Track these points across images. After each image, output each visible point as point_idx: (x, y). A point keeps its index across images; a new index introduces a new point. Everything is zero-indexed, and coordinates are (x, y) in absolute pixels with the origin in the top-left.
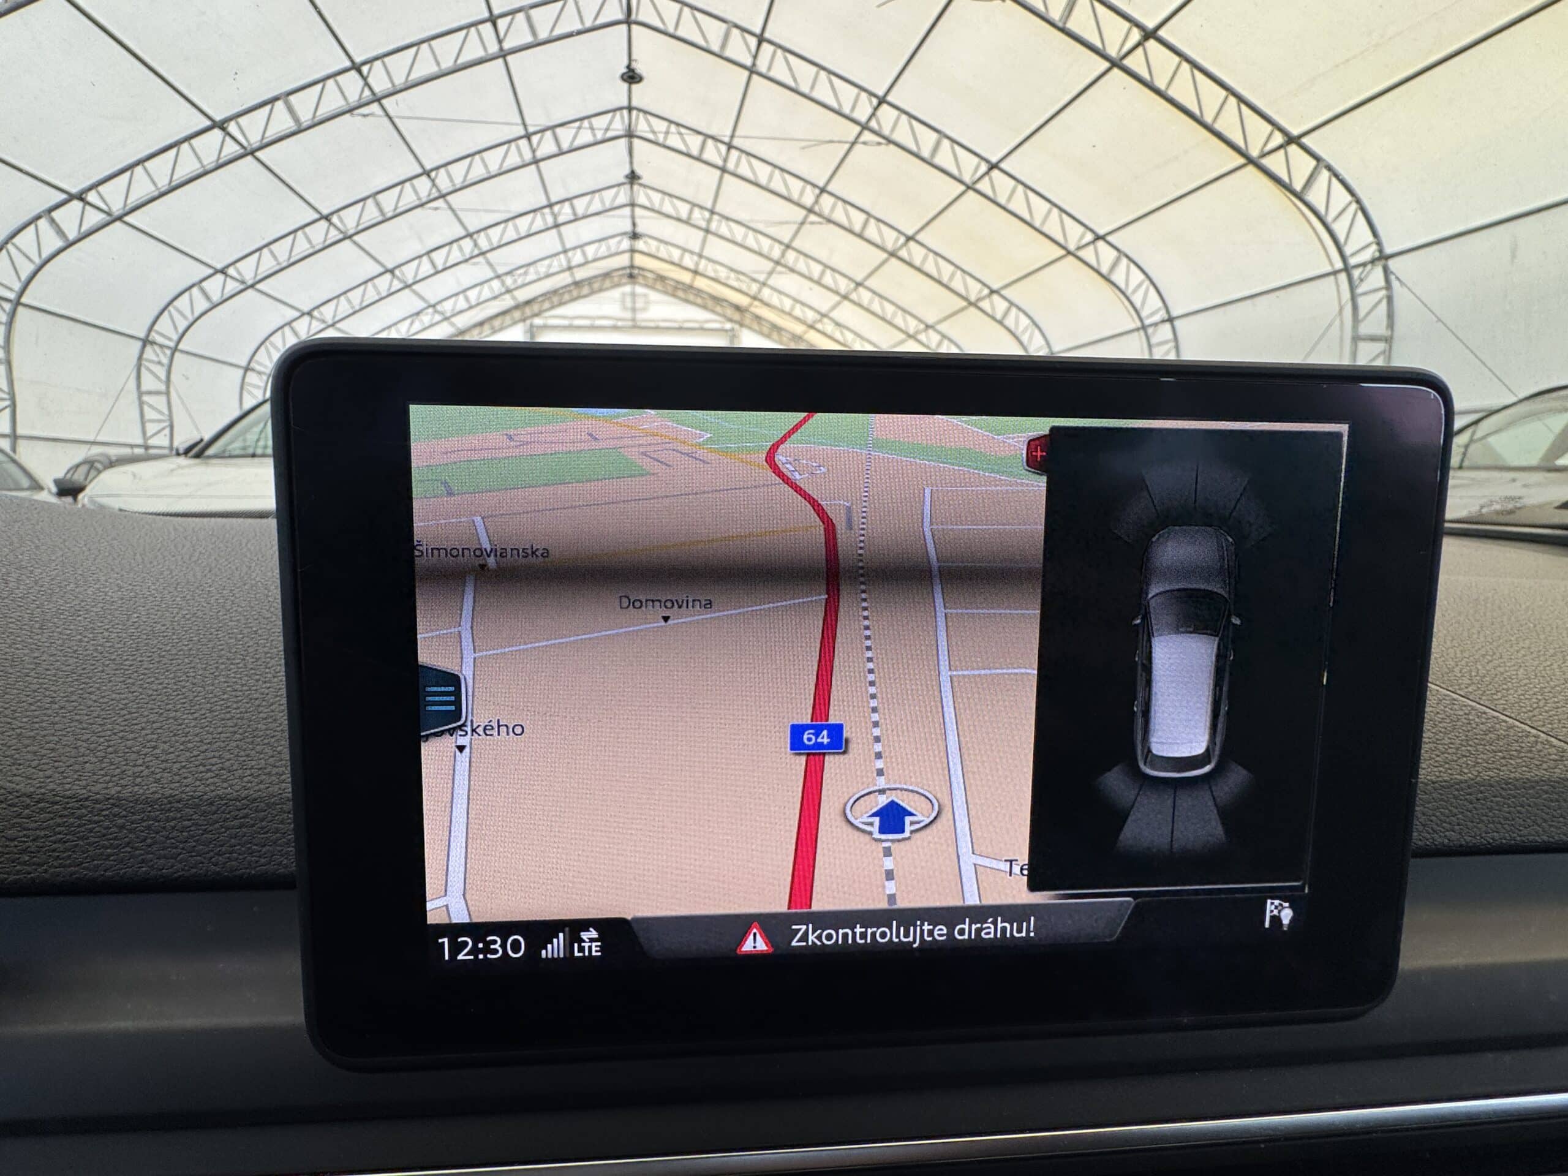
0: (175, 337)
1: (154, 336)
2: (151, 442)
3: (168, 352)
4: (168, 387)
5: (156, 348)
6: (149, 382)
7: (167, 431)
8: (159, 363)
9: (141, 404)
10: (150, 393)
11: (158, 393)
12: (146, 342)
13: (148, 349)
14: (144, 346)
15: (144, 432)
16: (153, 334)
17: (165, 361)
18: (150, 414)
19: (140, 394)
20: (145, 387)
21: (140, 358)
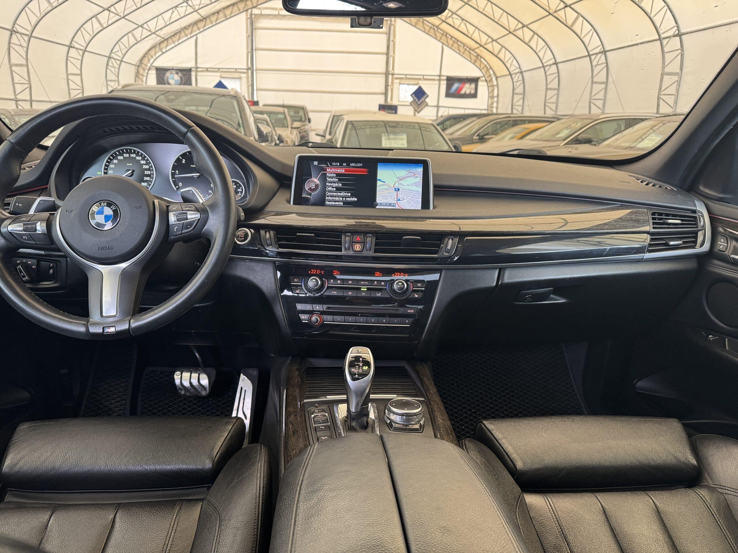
0: (30, 28)
1: (17, 28)
2: (19, 97)
3: (26, 38)
4: (27, 62)
5: (18, 35)
6: (15, 59)
7: (28, 90)
8: (21, 45)
9: (12, 72)
10: (16, 65)
11: (21, 65)
12: (13, 31)
13: (14, 36)
14: (11, 34)
15: (15, 92)
16: (16, 26)
17: (25, 45)
18: (17, 79)
19: (11, 66)
20: (13, 61)
21: (9, 43)
